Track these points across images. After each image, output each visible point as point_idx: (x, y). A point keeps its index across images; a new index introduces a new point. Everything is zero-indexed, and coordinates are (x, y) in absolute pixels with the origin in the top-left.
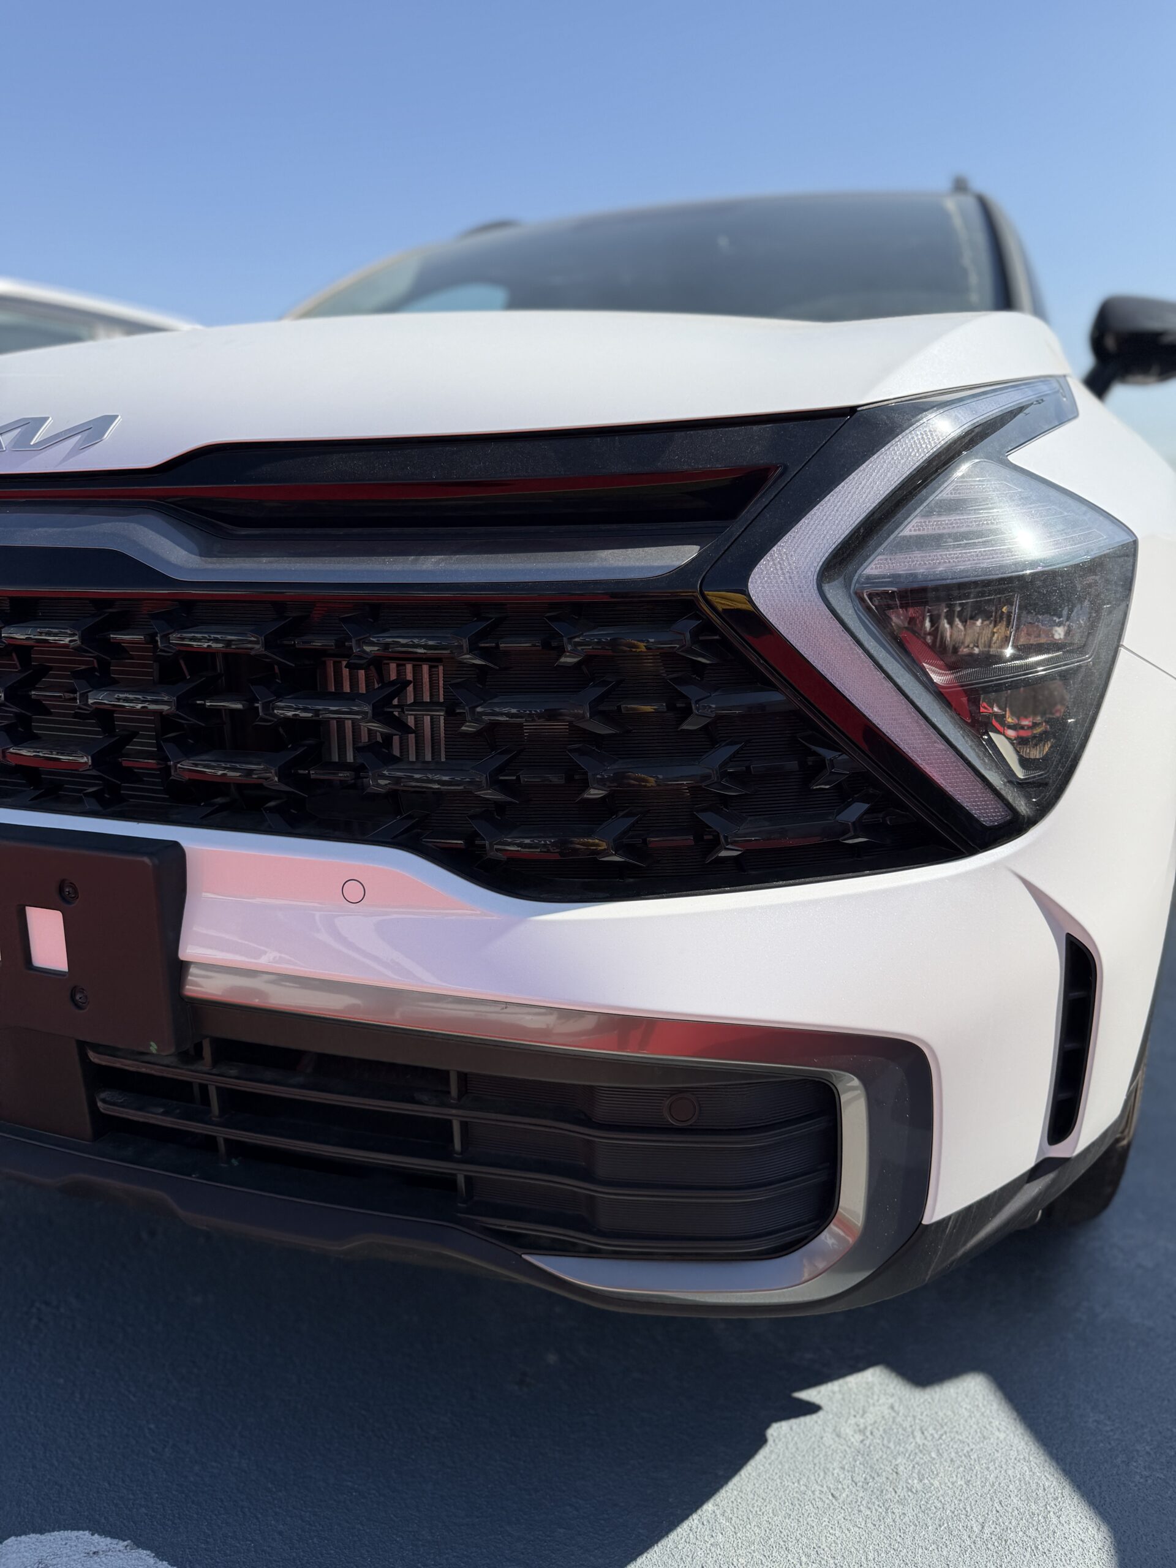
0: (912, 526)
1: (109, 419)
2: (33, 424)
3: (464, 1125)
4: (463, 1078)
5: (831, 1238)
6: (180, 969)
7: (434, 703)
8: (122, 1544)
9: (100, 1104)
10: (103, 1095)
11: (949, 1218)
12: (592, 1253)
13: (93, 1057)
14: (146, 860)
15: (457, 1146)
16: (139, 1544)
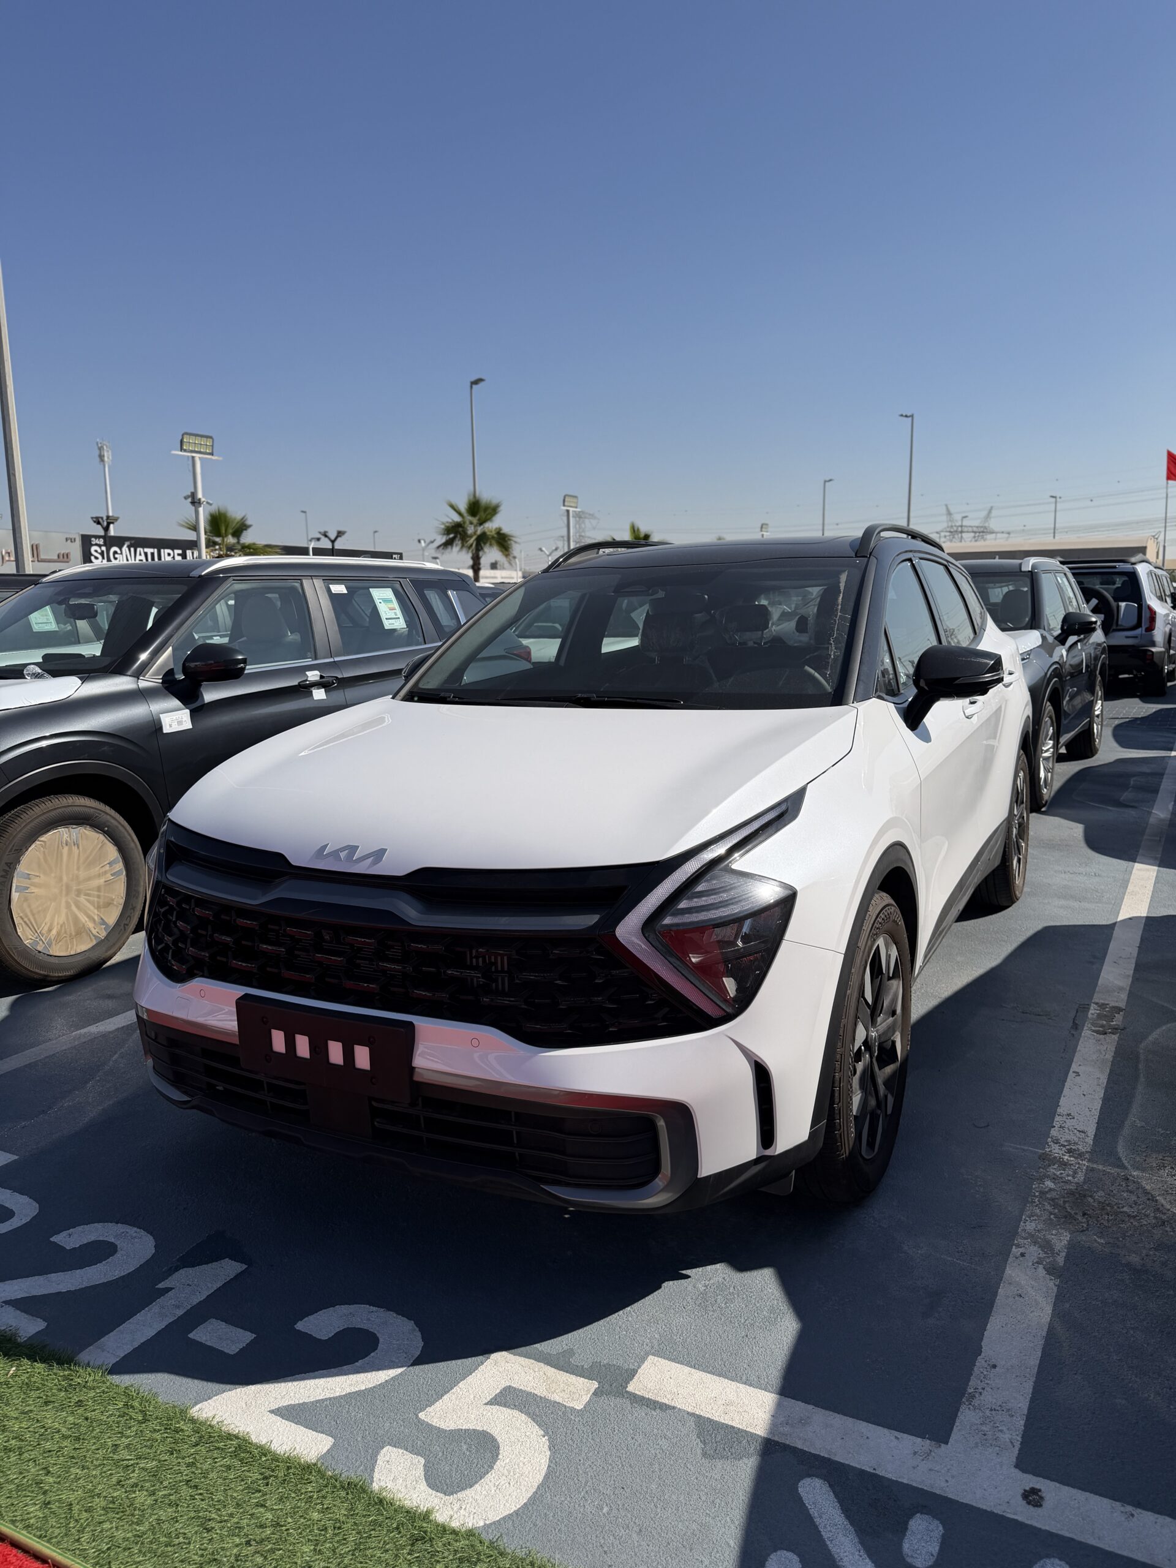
0: (701, 887)
1: (383, 851)
2: (353, 849)
3: (517, 1132)
4: (516, 1113)
5: (660, 1182)
6: (412, 1069)
7: (503, 971)
8: (382, 1310)
9: (376, 1123)
10: (378, 1120)
11: (710, 1176)
12: (568, 1185)
13: (374, 1104)
14: (402, 1030)
15: (515, 1141)
16: (389, 1310)
